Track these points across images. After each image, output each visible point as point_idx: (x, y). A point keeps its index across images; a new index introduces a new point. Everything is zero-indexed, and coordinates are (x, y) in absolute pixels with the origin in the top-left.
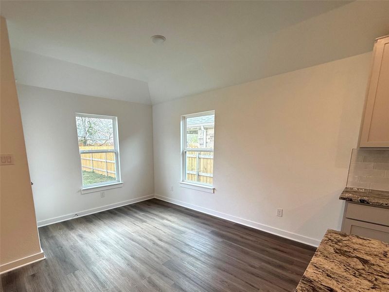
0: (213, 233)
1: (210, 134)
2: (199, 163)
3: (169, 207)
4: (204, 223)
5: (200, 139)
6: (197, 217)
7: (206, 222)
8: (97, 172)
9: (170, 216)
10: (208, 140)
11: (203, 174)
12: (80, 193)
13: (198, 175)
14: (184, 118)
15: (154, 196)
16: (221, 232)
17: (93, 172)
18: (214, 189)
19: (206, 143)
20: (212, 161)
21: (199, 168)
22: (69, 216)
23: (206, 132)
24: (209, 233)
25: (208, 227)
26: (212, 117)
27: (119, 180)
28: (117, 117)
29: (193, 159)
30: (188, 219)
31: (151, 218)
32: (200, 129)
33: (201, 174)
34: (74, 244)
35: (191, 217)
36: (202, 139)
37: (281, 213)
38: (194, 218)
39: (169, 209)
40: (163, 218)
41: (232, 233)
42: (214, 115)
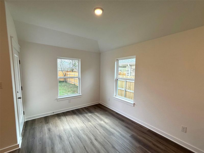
0: (133, 136)
1: (132, 69)
2: (126, 84)
3: (106, 111)
4: (127, 127)
5: (127, 71)
6: (123, 121)
7: (128, 126)
8: (76, 84)
9: (106, 118)
10: (132, 72)
11: (128, 91)
12: (56, 100)
13: (125, 91)
14: (118, 60)
15: (99, 102)
16: (139, 137)
17: (75, 84)
18: (134, 104)
19: (131, 73)
20: (134, 84)
21: (126, 87)
22: (49, 113)
23: (131, 67)
24: (130, 137)
25: (129, 131)
26: (134, 60)
27: (80, 93)
28: (80, 59)
29: (123, 82)
30: (117, 122)
31: (95, 119)
32: (127, 65)
33: (127, 90)
34: (43, 136)
35: (119, 120)
36: (128, 71)
37: (185, 130)
38: (121, 122)
39: (107, 112)
40: (101, 120)
41: (147, 140)
42: (135, 59)
